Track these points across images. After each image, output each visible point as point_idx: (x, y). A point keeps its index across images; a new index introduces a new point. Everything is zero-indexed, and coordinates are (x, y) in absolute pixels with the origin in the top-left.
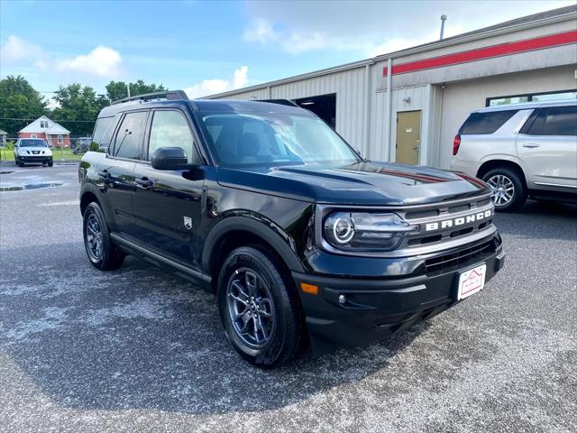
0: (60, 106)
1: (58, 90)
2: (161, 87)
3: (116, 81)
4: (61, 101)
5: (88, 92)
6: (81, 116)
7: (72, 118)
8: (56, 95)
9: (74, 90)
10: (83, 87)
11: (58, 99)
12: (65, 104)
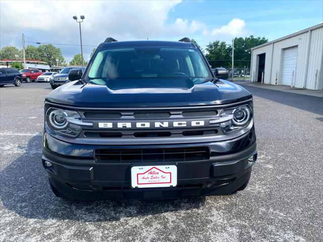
0: (208, 53)
1: (209, 45)
2: (264, 38)
3: (238, 37)
4: (209, 50)
5: (223, 45)
6: (217, 58)
7: (213, 59)
8: (207, 47)
9: (216, 44)
10: (220, 42)
11: (208, 50)
12: (211, 52)
